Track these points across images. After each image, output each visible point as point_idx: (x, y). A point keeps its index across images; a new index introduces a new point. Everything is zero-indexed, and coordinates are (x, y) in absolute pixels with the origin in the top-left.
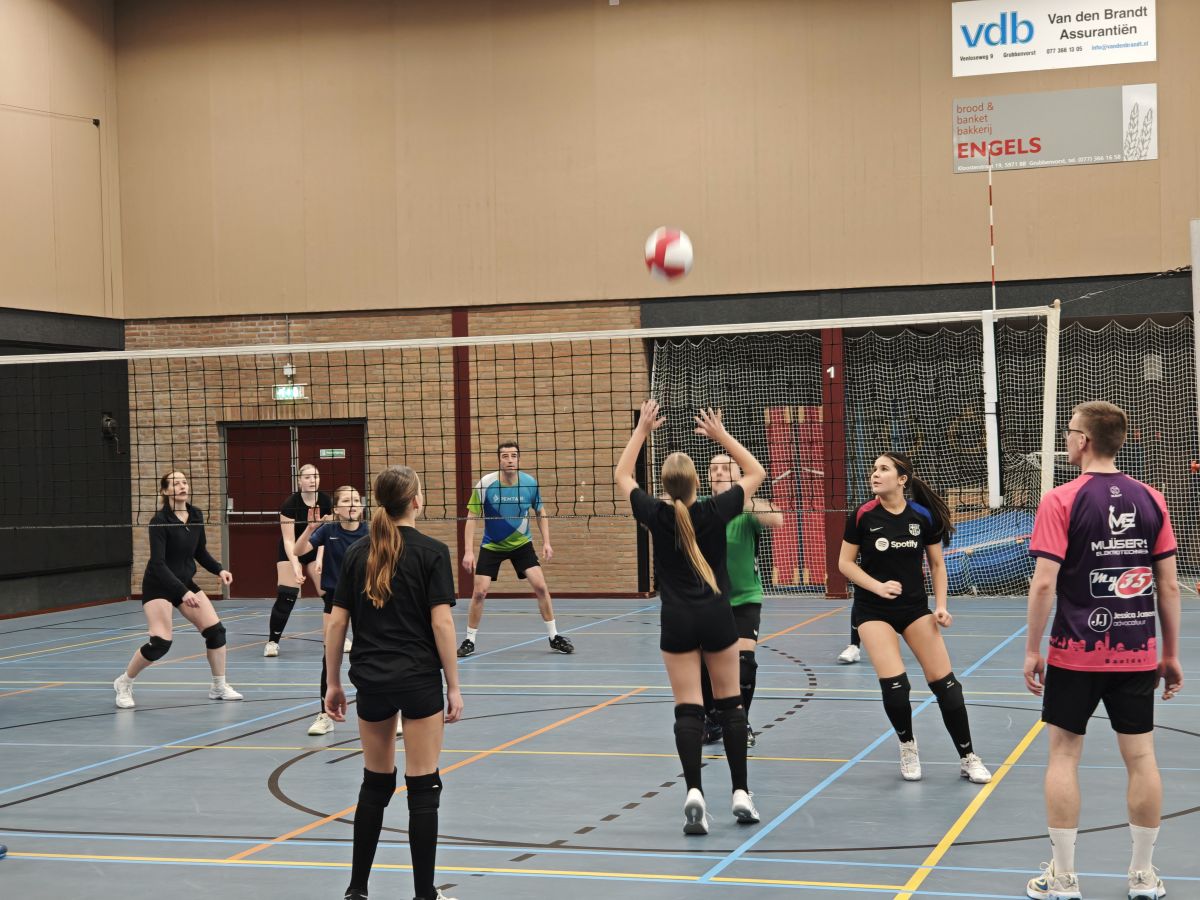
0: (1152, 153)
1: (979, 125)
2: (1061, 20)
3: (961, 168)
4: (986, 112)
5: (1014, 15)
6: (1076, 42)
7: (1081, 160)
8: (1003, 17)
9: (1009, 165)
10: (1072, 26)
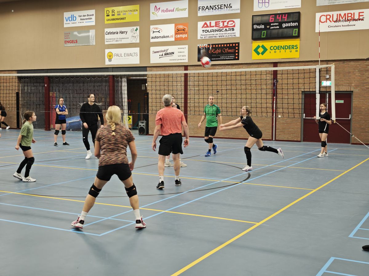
0: (94, 44)
1: (68, 37)
2: (81, 16)
3: (65, 46)
4: (69, 35)
5: (73, 15)
6: (83, 21)
7: (84, 45)
8: (72, 15)
9: (73, 45)
10: (82, 18)
